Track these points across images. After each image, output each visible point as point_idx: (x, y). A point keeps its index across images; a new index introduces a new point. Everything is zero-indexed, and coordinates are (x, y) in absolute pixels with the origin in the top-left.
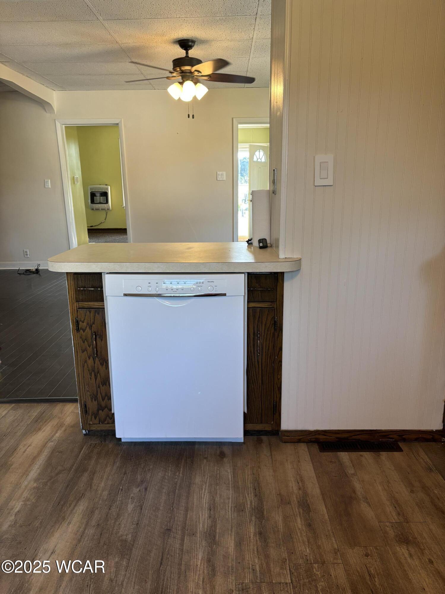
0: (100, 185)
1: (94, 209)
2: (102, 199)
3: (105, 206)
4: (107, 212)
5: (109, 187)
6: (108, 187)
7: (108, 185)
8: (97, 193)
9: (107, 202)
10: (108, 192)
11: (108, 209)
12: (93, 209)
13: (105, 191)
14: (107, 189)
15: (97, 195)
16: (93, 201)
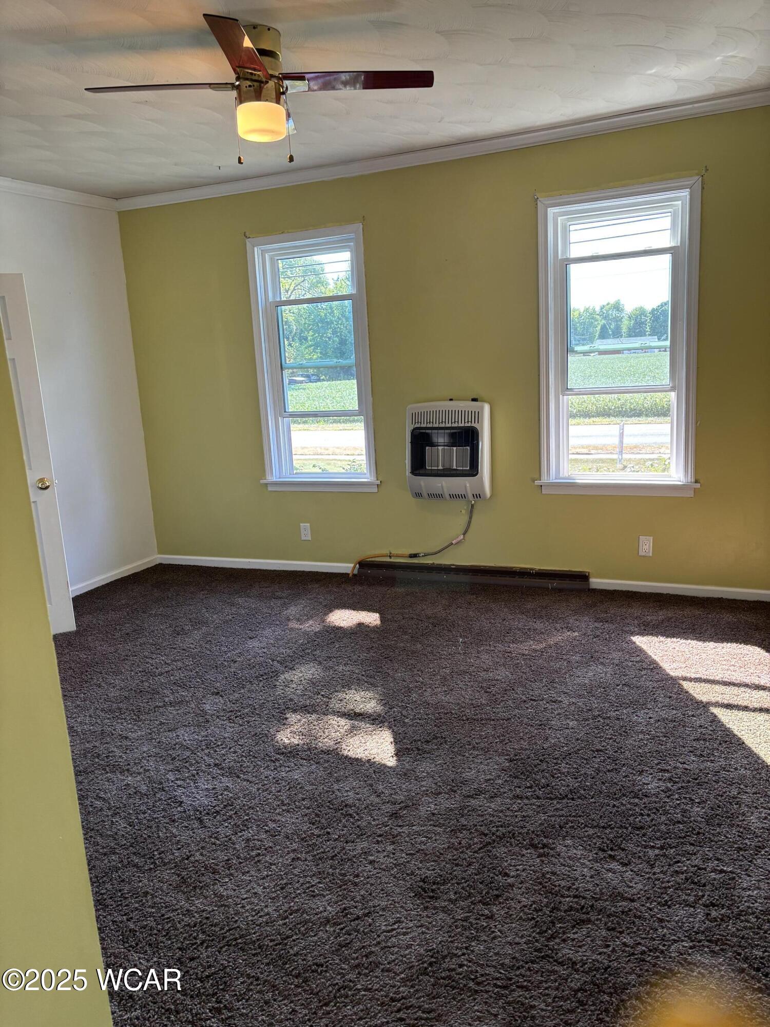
0: (451, 400)
1: (425, 494)
2: (456, 456)
3: (465, 484)
4: (472, 506)
5: (487, 408)
6: (482, 408)
7: (483, 401)
8: (434, 431)
9: (474, 469)
10: (482, 428)
11: (478, 496)
12: (418, 495)
13: (469, 425)
14: (478, 416)
15: (435, 440)
16: (419, 466)
